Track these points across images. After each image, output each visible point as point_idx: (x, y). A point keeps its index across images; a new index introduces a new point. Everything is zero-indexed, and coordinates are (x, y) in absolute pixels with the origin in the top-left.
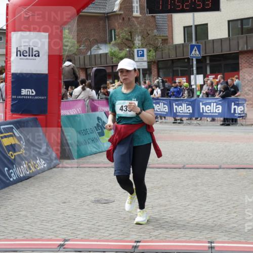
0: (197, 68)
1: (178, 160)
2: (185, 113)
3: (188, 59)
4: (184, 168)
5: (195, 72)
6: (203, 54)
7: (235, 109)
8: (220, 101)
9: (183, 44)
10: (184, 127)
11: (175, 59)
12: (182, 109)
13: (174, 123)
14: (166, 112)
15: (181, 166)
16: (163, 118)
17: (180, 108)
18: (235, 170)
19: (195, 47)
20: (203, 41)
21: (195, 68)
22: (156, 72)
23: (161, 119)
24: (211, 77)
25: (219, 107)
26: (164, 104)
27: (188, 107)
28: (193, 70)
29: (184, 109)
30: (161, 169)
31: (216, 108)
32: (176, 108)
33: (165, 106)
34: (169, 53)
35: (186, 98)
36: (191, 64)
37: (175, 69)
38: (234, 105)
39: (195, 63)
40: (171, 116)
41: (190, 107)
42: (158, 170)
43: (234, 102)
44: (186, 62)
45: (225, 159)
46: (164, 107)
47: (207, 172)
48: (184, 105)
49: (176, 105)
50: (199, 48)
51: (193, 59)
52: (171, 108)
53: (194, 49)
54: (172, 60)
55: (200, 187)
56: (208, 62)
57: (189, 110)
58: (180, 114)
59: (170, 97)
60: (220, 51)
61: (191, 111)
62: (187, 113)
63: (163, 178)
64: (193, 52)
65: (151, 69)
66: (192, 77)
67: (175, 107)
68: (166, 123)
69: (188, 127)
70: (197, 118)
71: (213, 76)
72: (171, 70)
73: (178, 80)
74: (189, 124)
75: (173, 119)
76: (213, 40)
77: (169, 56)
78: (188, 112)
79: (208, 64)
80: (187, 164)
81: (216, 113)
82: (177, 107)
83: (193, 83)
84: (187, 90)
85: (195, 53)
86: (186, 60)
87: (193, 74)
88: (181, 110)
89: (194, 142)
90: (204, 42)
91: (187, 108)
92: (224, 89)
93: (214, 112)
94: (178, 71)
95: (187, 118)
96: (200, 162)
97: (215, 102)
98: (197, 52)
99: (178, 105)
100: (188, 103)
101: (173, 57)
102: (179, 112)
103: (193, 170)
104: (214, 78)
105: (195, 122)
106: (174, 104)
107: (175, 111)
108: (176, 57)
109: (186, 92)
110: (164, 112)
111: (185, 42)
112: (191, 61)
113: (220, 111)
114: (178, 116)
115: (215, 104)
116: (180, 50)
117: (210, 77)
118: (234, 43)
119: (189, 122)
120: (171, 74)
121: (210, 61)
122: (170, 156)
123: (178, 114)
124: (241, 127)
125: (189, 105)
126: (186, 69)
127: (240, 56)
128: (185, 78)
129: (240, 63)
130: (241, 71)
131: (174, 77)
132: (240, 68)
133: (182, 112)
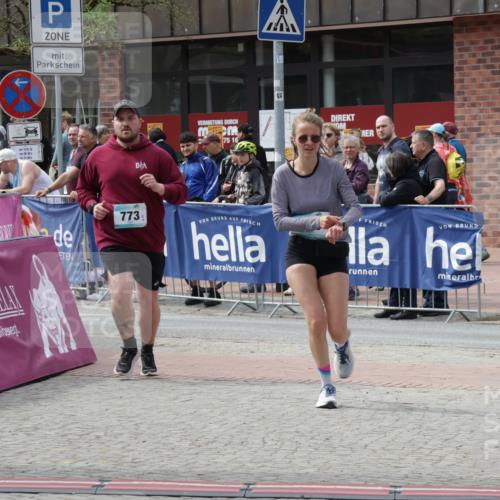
0: (288, 81)
1: (222, 460)
2: (238, 263)
3: (250, 41)
4: (247, 494)
5: (278, 97)
6: (311, 25)
8: (379, 219)
10: (232, 319)
11: (196, 41)
12: (225, 248)
13: (190, 303)
15: (237, 488)
17: (220, 243)
21: (277, 83)
24: (340, 120)
25: (379, 245)
27: (248, 239)
28: (270, 89)
29: (232, 247)
31: (369, 247)
32: (201, 243)
34: (171, 17)
36: (260, 62)
37: (192, 79)
38: (436, 237)
39: (278, 59)
40: (182, 276)
41: (258, 239)
43: (436, 226)
44: (241, 56)
45: (410, 459)
48: (236, 232)
49: (201, 229)
53: (278, 5)
54: (184, 44)
56: (328, 57)
57: (254, 254)
58: (218, 268)
60: (379, 14)
61: (262, 258)
62: (246, 263)
64: (274, 17)
66: (265, 117)
67: (197, 238)
69: (249, 321)
71: (351, 117)
72: (178, 84)
75: (187, 288)
77: (172, 28)
78: (251, 260)
79: (329, 65)
80: (260, 480)
81: (368, 266)
82: (203, 237)
83: (267, 140)
84: (249, 169)
85: (282, 22)
86: (241, 48)
87: (270, 106)
88: (221, 253)
92: (393, 168)
93: (362, 261)
94: (204, 86)
95: (245, 285)
97: (363, 224)
98: (289, 18)
99: (209, 231)
100: (250, 222)
101: (187, 31)
102: (214, 261)
104: (349, 125)
105: (278, 300)
106: (193, 225)
107: (197, 256)
108: (201, 33)
109: (242, 178)
112: (259, 51)
113: (385, 260)
114: (206, 275)
115: (362, 231)
117: (334, 118)
119: (251, 299)
120: (177, 101)
121: (339, 53)
122: (186, 444)
123: (206, 267)
124: (462, 328)
125: (252, 231)
126: (240, 81)
127: (457, 38)
128: (236, 121)
129: (456, 65)
130: (458, 99)
131: (191, 114)
132: (457, 87)
133: (225, 258)
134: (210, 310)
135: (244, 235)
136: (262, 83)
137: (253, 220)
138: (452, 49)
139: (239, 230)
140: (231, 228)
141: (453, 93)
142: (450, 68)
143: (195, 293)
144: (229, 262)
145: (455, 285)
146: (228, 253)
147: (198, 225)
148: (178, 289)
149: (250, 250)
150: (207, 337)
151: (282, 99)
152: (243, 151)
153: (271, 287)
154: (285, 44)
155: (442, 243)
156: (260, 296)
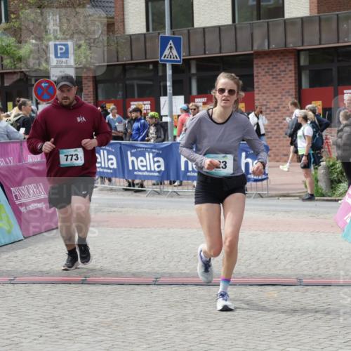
0: (174, 83)
1: (144, 267)
2: (151, 171)
3: (156, 64)
4: (156, 283)
5: (169, 90)
6: (184, 55)
7: (247, 165)
9: (145, 34)
10: (149, 198)
11: (129, 64)
12: (144, 164)
14: (114, 169)
15: (151, 280)
16: (107, 181)
17: (142, 161)
18: (256, 289)
19: (171, 42)
20: (185, 30)
21: (169, 84)
22: (91, 89)
23: (103, 182)
24: (199, 101)
26: (109, 153)
27: (156, 159)
28: (165, 87)
29: (148, 163)
30: (110, 287)
32: (133, 162)
33: (110, 157)
34: (117, 52)
35: (152, 141)
36: (160, 74)
37: (127, 82)
38: (246, 157)
39: (169, 72)
40: (124, 177)
41: (161, 159)
42: (105, 287)
43: (246, 152)
44: (152, 70)
46: (109, 160)
47: (202, 293)
48: (149, 156)
49: (132, 155)
50: (177, 43)
51: (165, 65)
52: (122, 160)
53: (169, 46)
54: (124, 65)
55: (191, 323)
56: (193, 71)
57: (159, 167)
58: (141, 173)
59: (122, 140)
60: (218, 50)
61: (163, 168)
62: (154, 171)
63: (117, 305)
64: (167, 52)
65: (81, 82)
66: (163, 100)
67: (130, 159)
68: (111, 190)
69: (156, 198)
70: (174, 182)
71: (204, 100)
72: (121, 85)
73: (134, 105)
74: (159, 193)
75: (127, 184)
76: (204, 29)
77: (118, 58)
78: (157, 169)
79: (194, 75)
80: (163, 276)
82: (134, 158)
83: (164, 111)
84: (155, 125)
85: (171, 54)
86: (151, 67)
87: (165, 94)
88: (143, 166)
89: (172, 230)
90: (186, 32)
91: (154, 162)
94: (132, 86)
95: (154, 182)
96: (188, 271)
98: (175, 52)
99: (136, 155)
100: (156, 151)
101: (125, 59)
102: (139, 170)
103: (174, 288)
104: (204, 104)
105: (170, 189)
106: (129, 153)
107: (131, 168)
108: (132, 60)
109: (152, 130)
110: (109, 168)
111: (148, 29)
112: (160, 68)
114: (136, 177)
116: (139, 47)
117: (197, 100)
118: (243, 35)
119: (157, 189)
120: (120, 93)
121: (198, 69)
122: (126, 259)
123: (136, 173)
124: (260, 201)
125: (158, 155)
126: (150, 83)
127: (255, 61)
128: (149, 102)
129: (255, 74)
130: (256, 91)
131: (127, 100)
132: (256, 85)
133: (144, 169)
134: (137, 194)
135: (153, 157)
136: (162, 84)
137: (158, 149)
138: (253, 67)
139: (151, 155)
140: (147, 154)
141: (253, 88)
142: (252, 76)
143: (130, 185)
144: (147, 171)
145: (256, 181)
146: (146, 166)
147: (131, 153)
148: (122, 184)
149: (156, 164)
150: (136, 207)
151: (171, 92)
152: (152, 117)
153: (167, 182)
154: (172, 65)
155: (249, 160)
156: (162, 187)
